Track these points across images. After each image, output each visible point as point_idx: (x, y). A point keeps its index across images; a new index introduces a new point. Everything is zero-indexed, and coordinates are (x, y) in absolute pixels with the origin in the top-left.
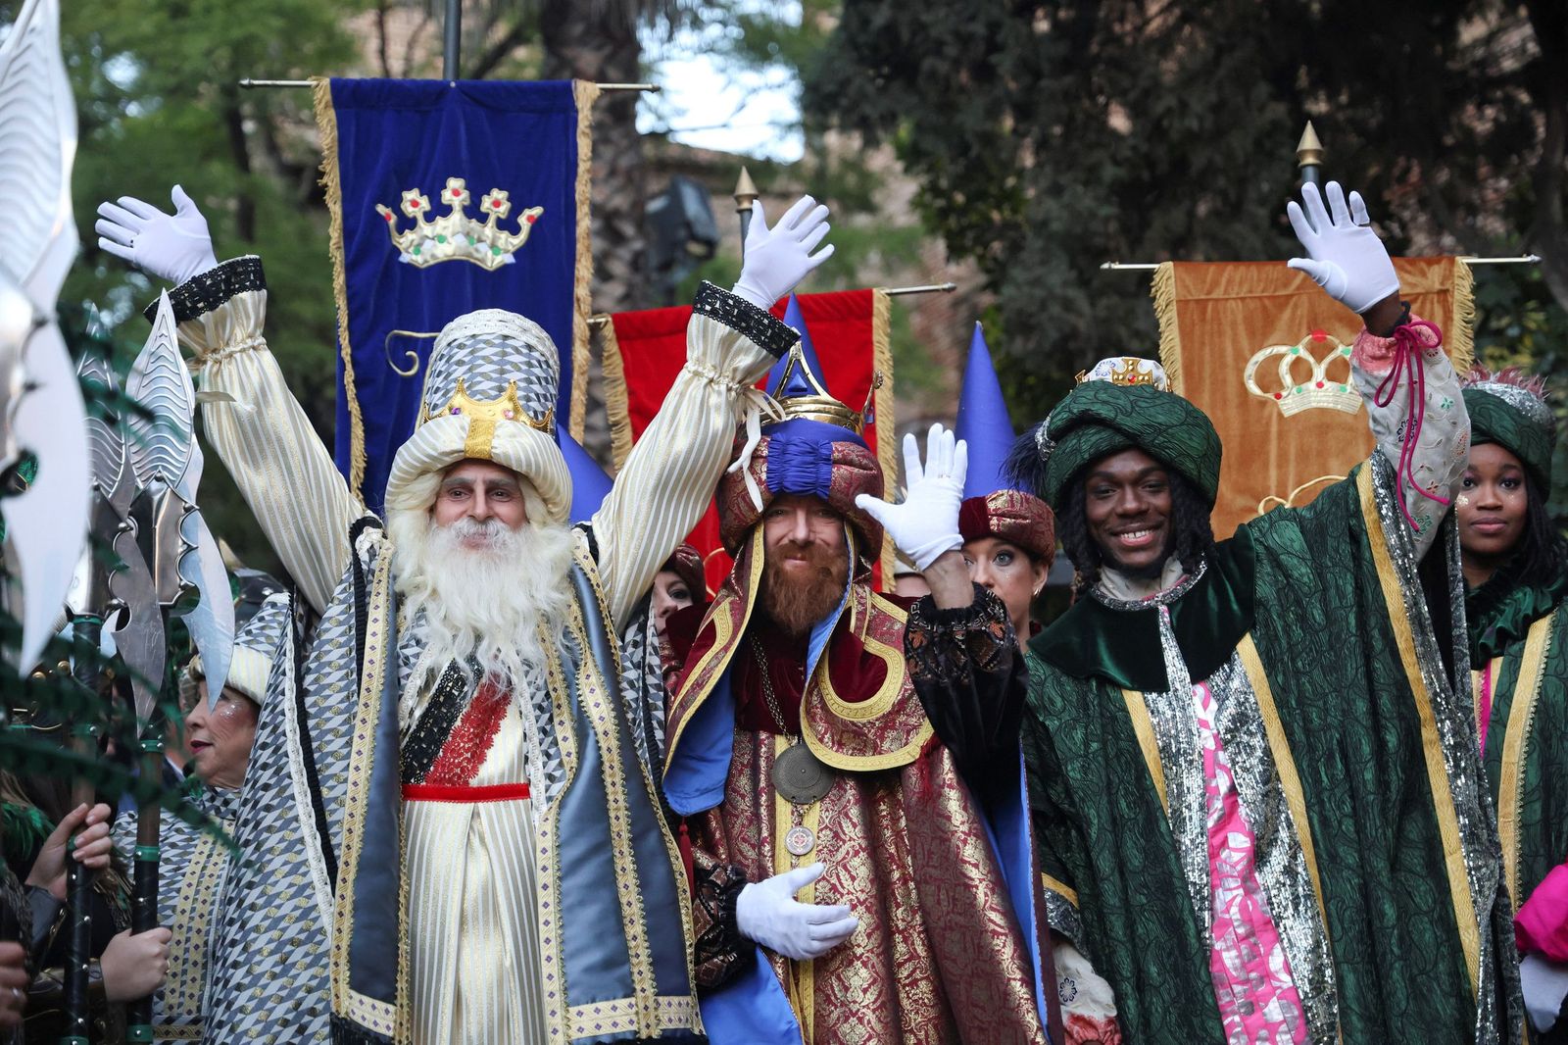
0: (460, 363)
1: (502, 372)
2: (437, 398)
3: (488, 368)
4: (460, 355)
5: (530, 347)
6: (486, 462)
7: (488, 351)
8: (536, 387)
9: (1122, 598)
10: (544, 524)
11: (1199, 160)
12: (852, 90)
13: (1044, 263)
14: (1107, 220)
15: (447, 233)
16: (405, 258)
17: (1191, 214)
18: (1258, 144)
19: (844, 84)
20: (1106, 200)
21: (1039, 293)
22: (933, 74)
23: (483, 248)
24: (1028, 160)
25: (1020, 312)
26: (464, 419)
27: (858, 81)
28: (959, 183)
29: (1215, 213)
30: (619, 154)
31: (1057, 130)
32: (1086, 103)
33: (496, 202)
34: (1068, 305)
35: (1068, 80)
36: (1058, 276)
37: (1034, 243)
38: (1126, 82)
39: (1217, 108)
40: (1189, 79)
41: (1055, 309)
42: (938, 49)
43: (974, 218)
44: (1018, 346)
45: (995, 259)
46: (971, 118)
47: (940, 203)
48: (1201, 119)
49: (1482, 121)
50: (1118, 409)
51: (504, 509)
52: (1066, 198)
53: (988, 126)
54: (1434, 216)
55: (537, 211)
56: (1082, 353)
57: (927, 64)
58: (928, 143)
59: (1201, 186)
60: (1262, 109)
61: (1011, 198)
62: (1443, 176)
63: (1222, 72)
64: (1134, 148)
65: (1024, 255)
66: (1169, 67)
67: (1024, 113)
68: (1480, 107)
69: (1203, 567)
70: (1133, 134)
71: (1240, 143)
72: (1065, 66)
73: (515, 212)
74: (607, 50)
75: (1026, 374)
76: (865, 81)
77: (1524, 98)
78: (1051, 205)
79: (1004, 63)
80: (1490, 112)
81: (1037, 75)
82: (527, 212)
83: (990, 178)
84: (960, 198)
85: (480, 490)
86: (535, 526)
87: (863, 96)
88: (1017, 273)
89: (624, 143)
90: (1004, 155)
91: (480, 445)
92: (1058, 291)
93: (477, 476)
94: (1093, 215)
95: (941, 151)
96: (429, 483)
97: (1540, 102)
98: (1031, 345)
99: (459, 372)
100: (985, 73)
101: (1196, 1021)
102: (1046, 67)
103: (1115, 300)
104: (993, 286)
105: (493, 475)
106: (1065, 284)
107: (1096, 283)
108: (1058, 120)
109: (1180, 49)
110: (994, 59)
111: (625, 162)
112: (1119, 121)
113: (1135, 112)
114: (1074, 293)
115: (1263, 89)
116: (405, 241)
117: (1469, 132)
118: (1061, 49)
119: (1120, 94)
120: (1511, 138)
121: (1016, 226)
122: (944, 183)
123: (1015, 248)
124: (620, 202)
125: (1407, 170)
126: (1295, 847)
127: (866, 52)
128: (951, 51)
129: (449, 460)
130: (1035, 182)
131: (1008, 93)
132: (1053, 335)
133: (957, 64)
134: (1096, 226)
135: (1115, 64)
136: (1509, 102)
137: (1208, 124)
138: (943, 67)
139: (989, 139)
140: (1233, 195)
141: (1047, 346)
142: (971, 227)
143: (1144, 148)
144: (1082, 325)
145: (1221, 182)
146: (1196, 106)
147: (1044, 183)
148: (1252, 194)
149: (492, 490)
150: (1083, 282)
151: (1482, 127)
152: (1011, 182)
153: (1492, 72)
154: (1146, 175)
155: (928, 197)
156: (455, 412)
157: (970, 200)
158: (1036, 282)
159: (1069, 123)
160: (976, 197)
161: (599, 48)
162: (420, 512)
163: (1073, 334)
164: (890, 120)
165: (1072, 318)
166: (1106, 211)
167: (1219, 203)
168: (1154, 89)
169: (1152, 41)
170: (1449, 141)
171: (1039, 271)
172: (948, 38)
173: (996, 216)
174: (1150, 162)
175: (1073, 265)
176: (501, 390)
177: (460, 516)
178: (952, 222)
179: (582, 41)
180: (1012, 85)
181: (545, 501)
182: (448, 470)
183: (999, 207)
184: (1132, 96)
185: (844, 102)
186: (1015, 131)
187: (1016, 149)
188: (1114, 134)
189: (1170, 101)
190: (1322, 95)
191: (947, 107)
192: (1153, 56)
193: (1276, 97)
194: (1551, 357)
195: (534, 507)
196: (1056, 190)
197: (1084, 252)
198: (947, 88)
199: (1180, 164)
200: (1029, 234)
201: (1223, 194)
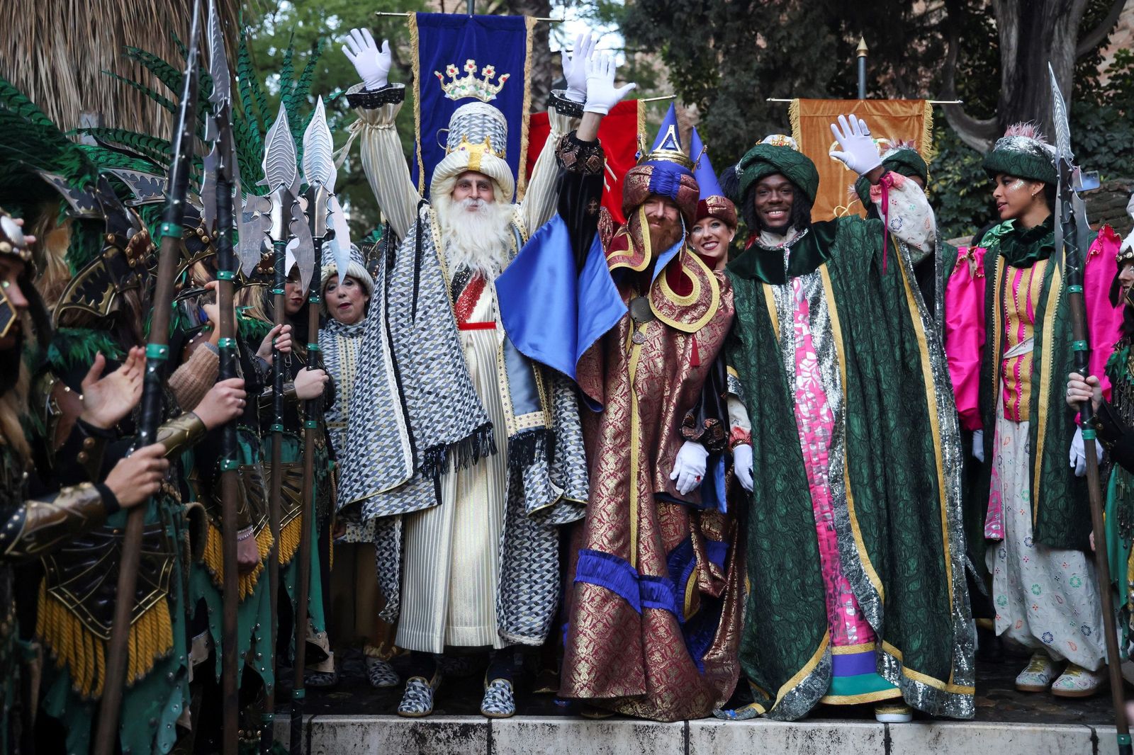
0: (464, 127)
1: (483, 131)
2: (453, 143)
3: (477, 129)
4: (464, 123)
5: (495, 120)
6: (477, 172)
7: (477, 122)
8: (498, 139)
9: (768, 245)
10: (502, 202)
11: (795, 61)
12: (643, 27)
13: (725, 106)
14: (754, 86)
15: (466, 85)
16: (447, 96)
17: (792, 85)
18: (822, 53)
19: (640, 24)
20: (754, 78)
21: (723, 119)
22: (679, 19)
23: (483, 92)
24: (720, 59)
25: (715, 128)
26: (467, 152)
27: (645, 23)
28: (689, 70)
29: (802, 84)
30: (540, 56)
31: (734, 46)
32: (746, 34)
33: (489, 71)
34: (736, 124)
35: (739, 22)
36: (732, 111)
37: (721, 96)
38: (764, 25)
39: (803, 37)
40: (792, 24)
41: (730, 126)
42: (681, 8)
43: (696, 86)
44: (714, 142)
45: (705, 105)
46: (695, 40)
47: (682, 79)
48: (797, 41)
49: (921, 47)
50: (772, 155)
51: (485, 194)
52: (737, 76)
53: (703, 44)
54: (898, 89)
55: (507, 76)
56: (742, 146)
57: (676, 15)
58: (675, 52)
59: (796, 74)
60: (824, 37)
61: (713, 77)
62: (903, 72)
63: (807, 21)
64: (767, 54)
65: (717, 102)
66: (784, 18)
67: (719, 37)
68: (920, 40)
69: (806, 231)
70: (767, 48)
71: (815, 53)
72: (738, 16)
73: (497, 76)
74: (536, 9)
75: (717, 156)
76: (648, 23)
77: (940, 37)
78: (730, 80)
79: (711, 14)
80: (924, 43)
81: (725, 21)
82: (503, 76)
83: (704, 69)
84: (690, 77)
85: (474, 185)
86: (498, 202)
87: (648, 30)
88: (714, 110)
89: (543, 51)
90: (709, 57)
91: (475, 165)
92: (732, 118)
93: (473, 179)
94: (748, 84)
95: (682, 54)
96: (451, 182)
97: (947, 38)
98: (720, 142)
99: (464, 131)
100: (703, 20)
101: (786, 432)
102: (729, 17)
103: (757, 122)
104: (703, 116)
105: (480, 179)
106: (735, 115)
107: (748, 115)
108: (734, 41)
109: (788, 10)
110: (706, 13)
111: (543, 60)
112: (761, 42)
113: (768, 38)
114: (738, 119)
115: (825, 29)
116: (447, 88)
117: (916, 50)
118: (736, 9)
119: (762, 30)
120: (933, 54)
121: (715, 90)
122: (683, 71)
123: (713, 99)
124: (540, 77)
125: (888, 68)
126: (835, 357)
127: (650, 10)
128: (687, 9)
129: (460, 171)
130: (723, 69)
131: (712, 28)
132: (729, 138)
133: (689, 15)
134: (749, 89)
135: (760, 16)
136: (933, 38)
137: (800, 44)
138: (684, 17)
139: (703, 49)
140: (810, 77)
141: (726, 143)
142: (694, 90)
143: (772, 54)
144: (742, 133)
145: (805, 70)
146: (795, 36)
147: (726, 70)
148: (819, 76)
149: (479, 185)
150: (743, 114)
151: (921, 49)
152: (713, 70)
153: (926, 24)
154: (772, 67)
155: (676, 77)
156: (463, 149)
157: (694, 77)
158: (723, 114)
159: (738, 43)
160: (698, 77)
161: (533, 8)
162: (447, 196)
163: (738, 137)
164: (659, 40)
165: (738, 131)
166: (753, 82)
167: (804, 79)
168: (777, 27)
169: (776, 6)
170: (906, 55)
171: (723, 109)
172: (686, 4)
173: (706, 86)
174: (775, 62)
175: (738, 107)
176: (483, 139)
177: (465, 197)
178: (686, 88)
179: (525, 5)
180: (714, 25)
181: (503, 191)
182: (460, 176)
183: (707, 83)
184: (766, 31)
185: (639, 32)
186: (714, 46)
187: (715, 54)
188: (759, 48)
189: (784, 33)
190: (851, 33)
191: (685, 33)
192: (777, 13)
193: (831, 32)
194: (947, 151)
195: (498, 193)
196: (732, 73)
197: (744, 102)
198: (686, 25)
199: (787, 61)
200: (720, 94)
201: (806, 75)
